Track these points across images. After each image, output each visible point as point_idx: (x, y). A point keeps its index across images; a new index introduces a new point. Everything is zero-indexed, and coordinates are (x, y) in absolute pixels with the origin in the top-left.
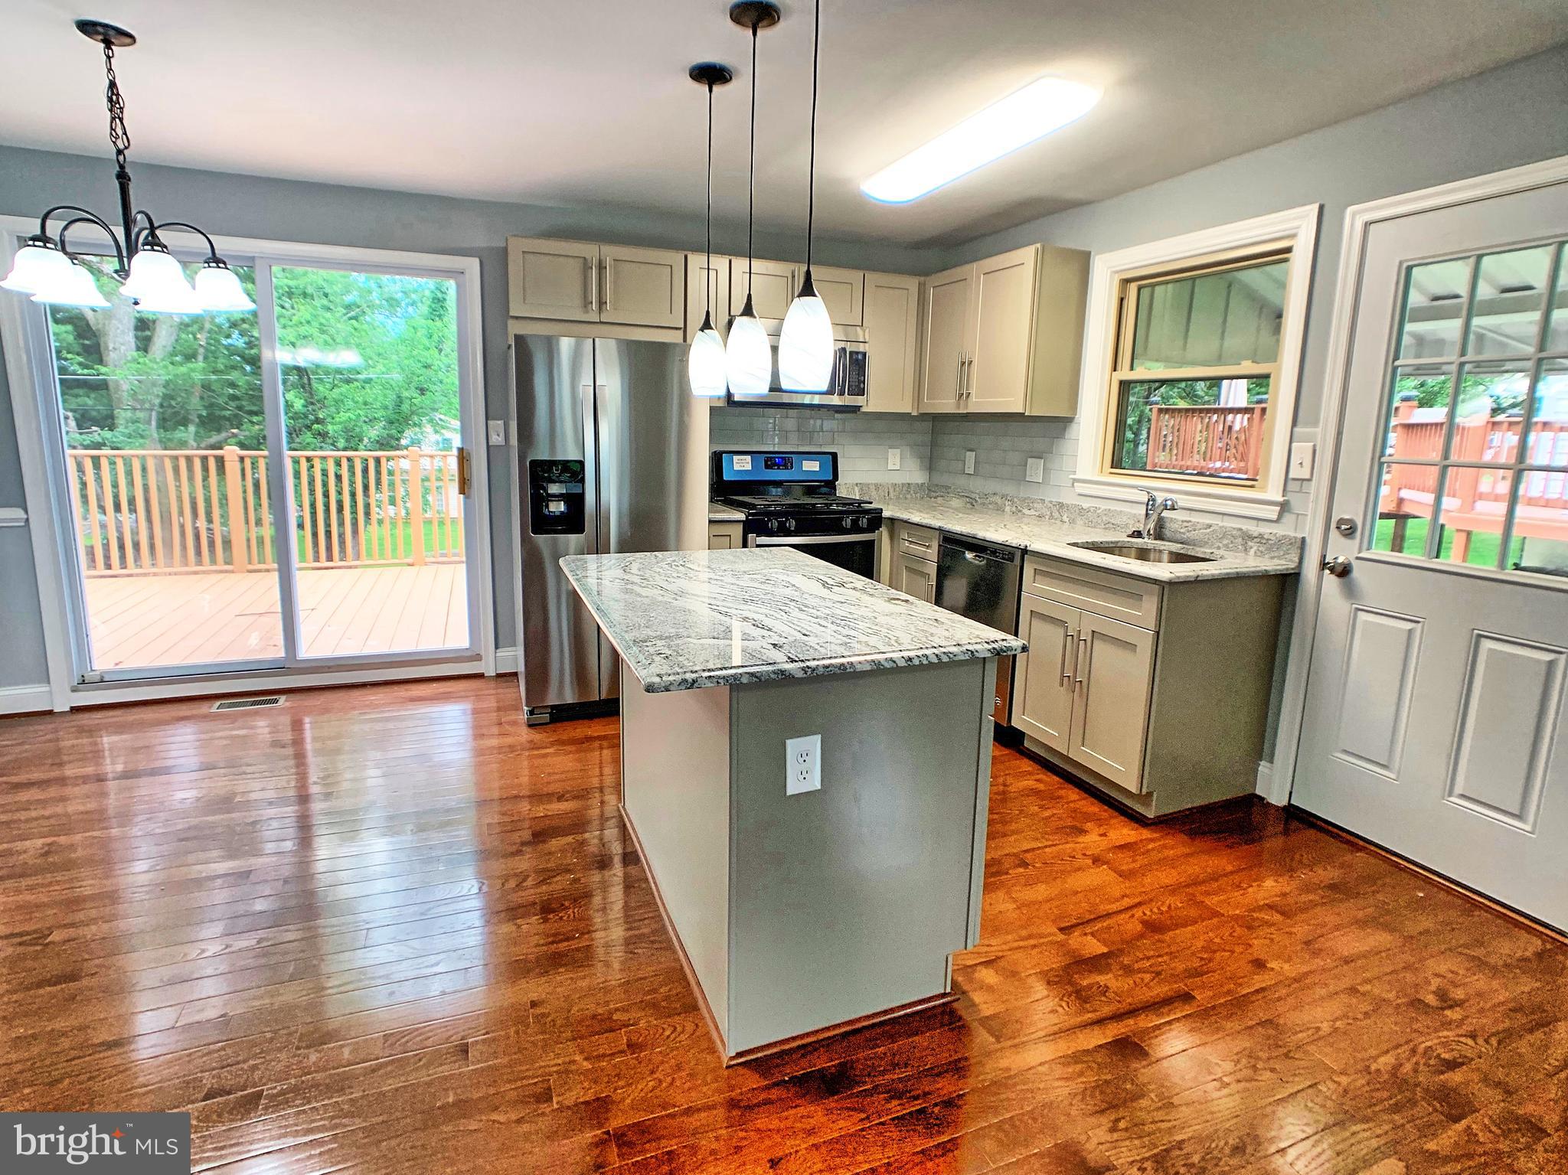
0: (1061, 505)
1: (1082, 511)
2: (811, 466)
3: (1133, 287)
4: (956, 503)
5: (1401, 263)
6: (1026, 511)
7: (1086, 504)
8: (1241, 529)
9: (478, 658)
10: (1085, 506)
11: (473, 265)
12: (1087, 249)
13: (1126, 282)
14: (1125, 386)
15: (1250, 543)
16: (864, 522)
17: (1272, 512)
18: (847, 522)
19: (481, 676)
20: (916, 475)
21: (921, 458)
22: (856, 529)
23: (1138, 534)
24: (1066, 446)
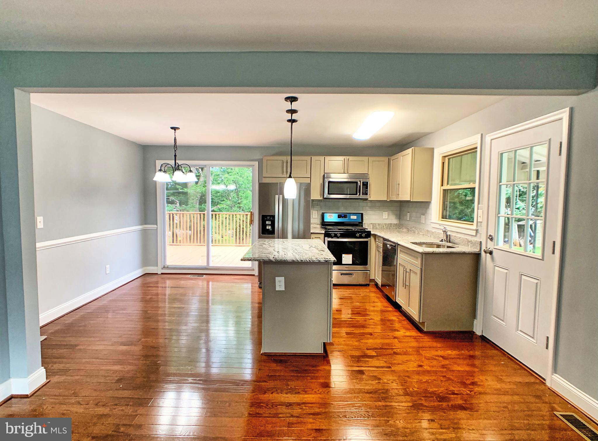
0: (428, 231)
1: (433, 233)
2: (354, 217)
3: (447, 159)
4: (405, 230)
5: (499, 152)
6: (420, 233)
7: (434, 230)
8: (467, 239)
9: (253, 270)
10: (433, 231)
11: (256, 163)
12: (433, 147)
13: (445, 157)
14: (444, 190)
15: (469, 244)
16: (364, 235)
17: (474, 233)
18: (358, 235)
19: (254, 275)
20: (394, 220)
21: (396, 215)
22: (360, 237)
23: (442, 241)
24: (429, 211)
